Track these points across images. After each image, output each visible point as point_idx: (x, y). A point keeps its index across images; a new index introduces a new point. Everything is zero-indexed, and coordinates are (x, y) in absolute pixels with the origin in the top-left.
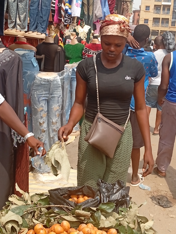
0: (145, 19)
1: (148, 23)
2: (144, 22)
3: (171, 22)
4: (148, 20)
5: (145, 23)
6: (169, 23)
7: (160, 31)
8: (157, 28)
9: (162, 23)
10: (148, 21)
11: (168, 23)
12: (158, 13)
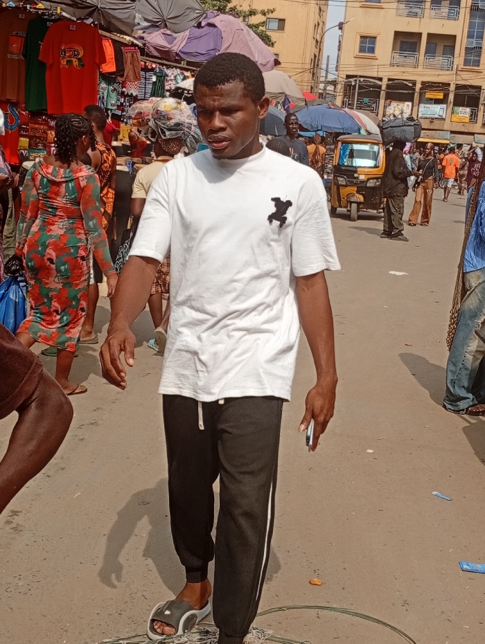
0: (362, 37)
1: (377, 50)
2: (361, 47)
3: (463, 51)
4: (373, 39)
5: (365, 52)
6: (455, 56)
7: (418, 86)
8: (410, 70)
9: (430, 51)
10: (374, 43)
11: (453, 56)
12: (416, 15)
